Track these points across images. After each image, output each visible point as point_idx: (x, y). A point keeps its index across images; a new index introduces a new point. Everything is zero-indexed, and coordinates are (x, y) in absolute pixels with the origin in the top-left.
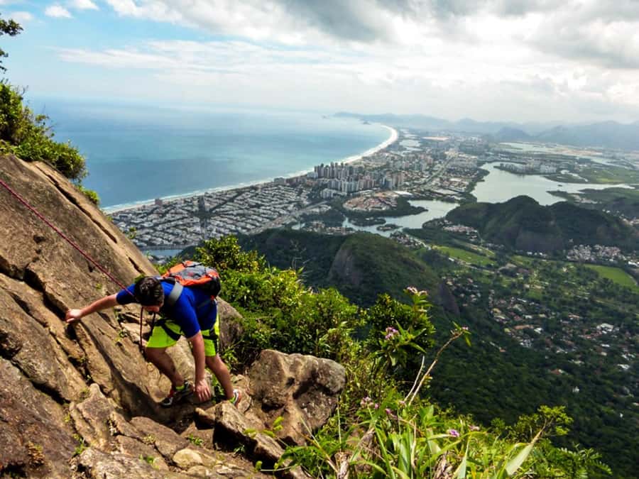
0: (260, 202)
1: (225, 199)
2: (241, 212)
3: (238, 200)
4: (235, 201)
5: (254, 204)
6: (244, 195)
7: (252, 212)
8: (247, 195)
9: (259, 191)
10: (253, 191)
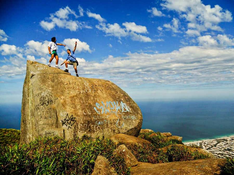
0: (229, 148)
1: (212, 145)
2: (221, 152)
3: (218, 146)
4: (217, 146)
5: (227, 149)
6: (221, 143)
7: (227, 153)
8: (222, 143)
9: (228, 142)
10: (225, 142)
